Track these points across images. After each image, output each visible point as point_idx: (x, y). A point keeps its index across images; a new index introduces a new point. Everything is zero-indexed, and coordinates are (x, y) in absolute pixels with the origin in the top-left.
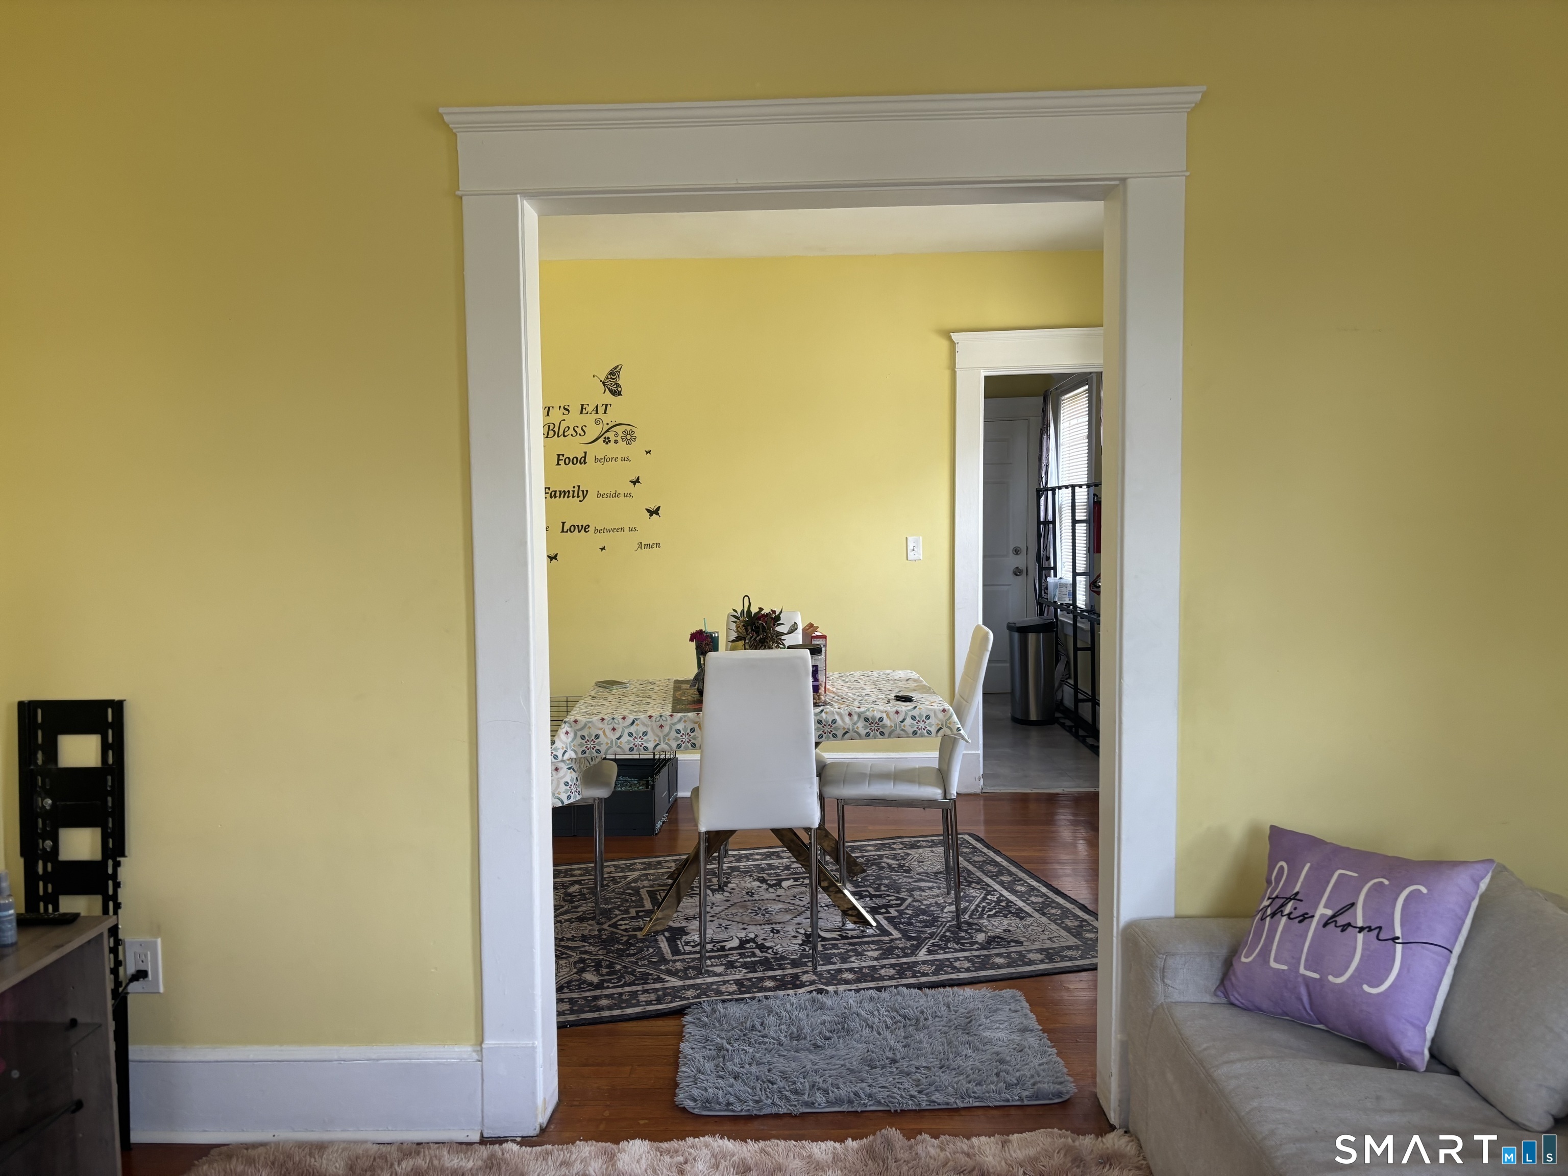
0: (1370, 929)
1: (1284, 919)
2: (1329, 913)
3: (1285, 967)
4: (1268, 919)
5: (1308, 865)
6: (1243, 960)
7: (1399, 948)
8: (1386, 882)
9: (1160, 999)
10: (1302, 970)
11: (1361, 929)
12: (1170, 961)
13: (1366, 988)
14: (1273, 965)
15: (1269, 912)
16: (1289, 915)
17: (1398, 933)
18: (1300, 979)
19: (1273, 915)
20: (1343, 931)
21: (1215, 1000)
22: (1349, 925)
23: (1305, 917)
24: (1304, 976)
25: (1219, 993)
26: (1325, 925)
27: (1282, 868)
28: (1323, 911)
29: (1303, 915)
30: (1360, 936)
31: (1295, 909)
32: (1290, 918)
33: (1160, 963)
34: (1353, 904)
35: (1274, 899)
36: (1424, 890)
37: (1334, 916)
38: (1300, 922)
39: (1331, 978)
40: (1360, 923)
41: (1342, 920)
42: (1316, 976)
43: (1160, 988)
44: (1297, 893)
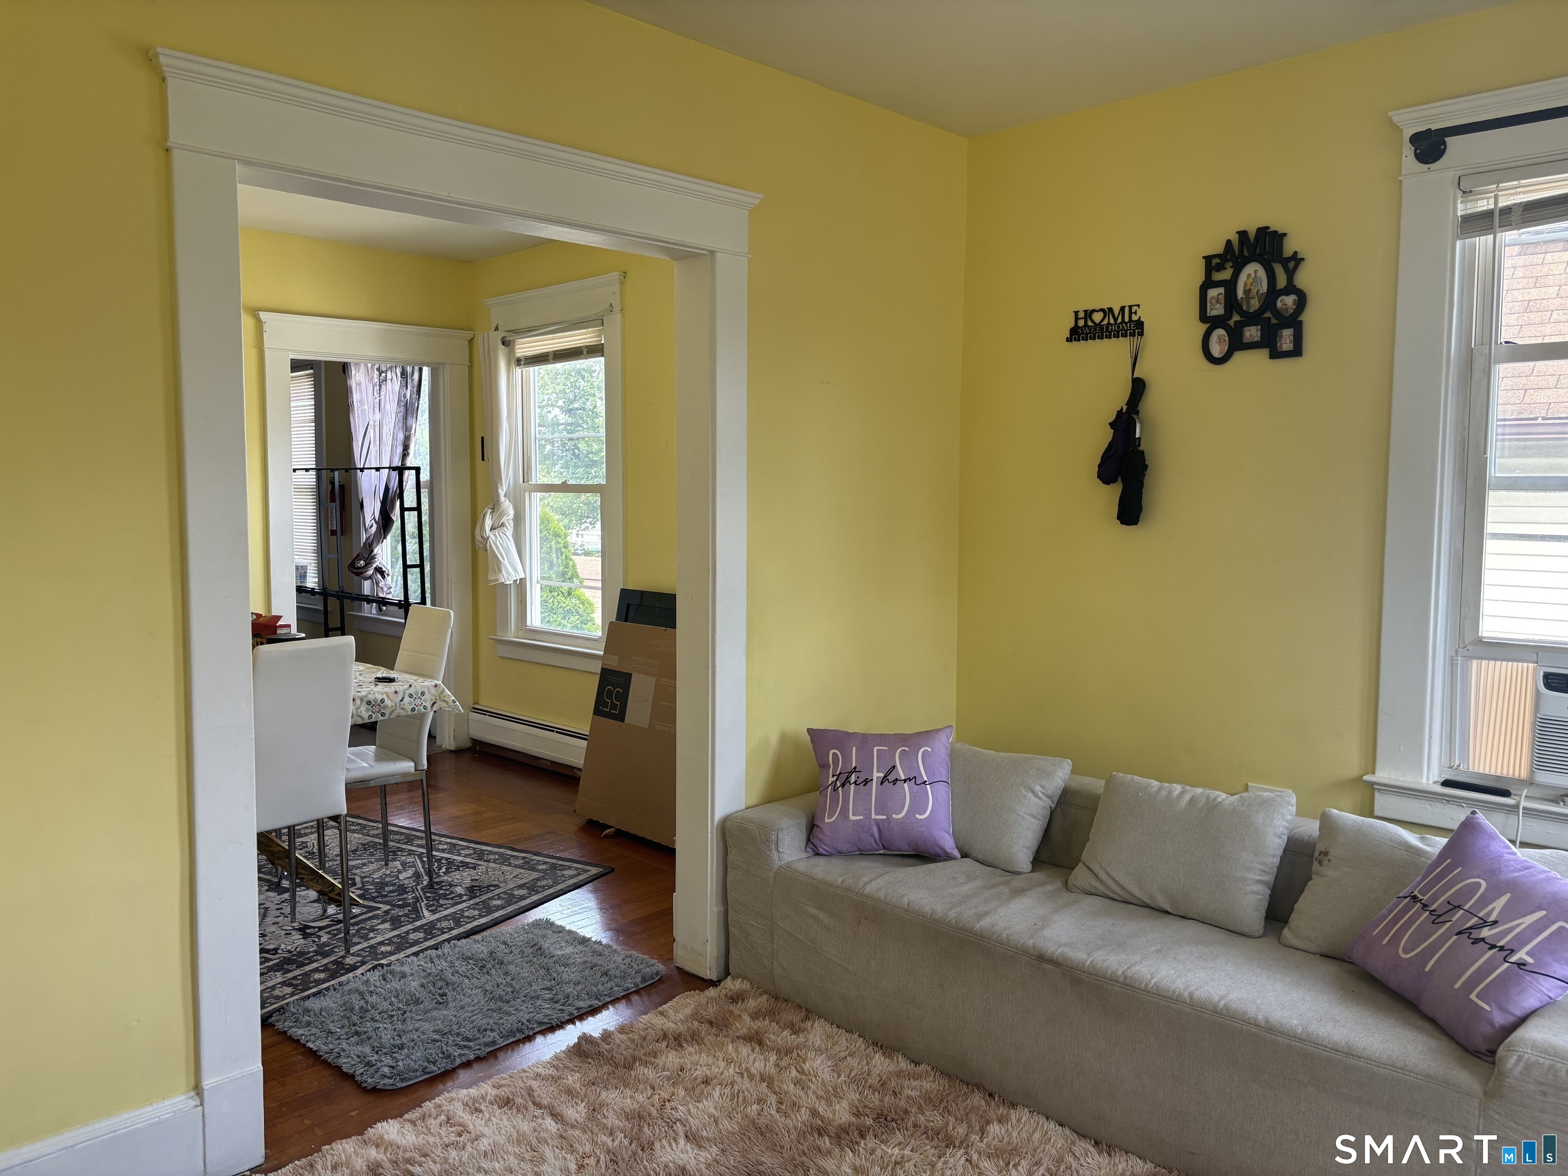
0: (910, 780)
1: (853, 786)
2: (882, 775)
3: (861, 817)
4: (840, 789)
5: (854, 748)
6: (827, 820)
7: (928, 786)
8: (907, 749)
9: (778, 863)
10: (874, 816)
11: (905, 781)
12: (781, 835)
13: (917, 816)
14: (852, 818)
15: (838, 784)
16: (855, 782)
17: (926, 779)
18: (873, 823)
19: (843, 785)
20: (894, 784)
21: (808, 855)
22: (897, 780)
23: (867, 782)
24: (875, 820)
25: (809, 849)
26: (882, 783)
27: (834, 754)
28: (877, 775)
29: (865, 781)
30: (906, 785)
31: (858, 777)
32: (856, 784)
33: (774, 837)
34: (894, 767)
35: (839, 775)
36: (930, 750)
37: (885, 777)
38: (864, 785)
39: (894, 816)
40: (903, 778)
41: (891, 778)
42: (884, 817)
43: (775, 855)
44: (855, 768)
